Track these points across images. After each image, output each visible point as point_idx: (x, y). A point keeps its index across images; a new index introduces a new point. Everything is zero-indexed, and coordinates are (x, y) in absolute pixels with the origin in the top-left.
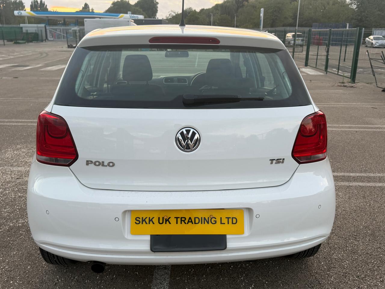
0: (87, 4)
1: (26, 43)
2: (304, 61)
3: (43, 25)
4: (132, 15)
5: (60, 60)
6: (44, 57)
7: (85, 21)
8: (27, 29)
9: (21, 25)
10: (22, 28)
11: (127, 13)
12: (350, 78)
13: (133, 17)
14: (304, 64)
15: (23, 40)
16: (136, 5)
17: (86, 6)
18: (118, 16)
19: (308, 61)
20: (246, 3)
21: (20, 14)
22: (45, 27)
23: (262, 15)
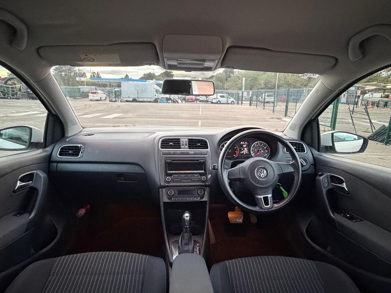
0: (128, 75)
1: (82, 99)
2: (284, 113)
3: (95, 87)
4: (156, 81)
5: (97, 110)
6: (87, 108)
7: (122, 84)
8: (83, 89)
9: (80, 87)
10: (80, 89)
11: (153, 80)
12: (331, 127)
13: (156, 82)
14: (284, 115)
15: (80, 97)
16: (159, 76)
17: (127, 76)
18: (146, 81)
19: (287, 113)
20: (232, 75)
21: (80, 79)
22: (96, 88)
23: (244, 82)
